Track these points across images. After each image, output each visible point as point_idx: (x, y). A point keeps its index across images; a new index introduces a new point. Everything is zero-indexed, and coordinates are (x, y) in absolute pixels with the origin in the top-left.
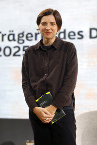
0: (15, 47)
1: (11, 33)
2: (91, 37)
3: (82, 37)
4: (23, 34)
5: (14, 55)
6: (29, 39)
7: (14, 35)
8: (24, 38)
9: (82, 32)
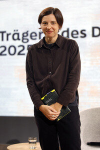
0: (19, 46)
1: (16, 32)
2: (93, 36)
3: (85, 35)
4: (27, 33)
5: (19, 54)
6: (34, 38)
7: (18, 34)
8: (29, 37)
9: (85, 30)
